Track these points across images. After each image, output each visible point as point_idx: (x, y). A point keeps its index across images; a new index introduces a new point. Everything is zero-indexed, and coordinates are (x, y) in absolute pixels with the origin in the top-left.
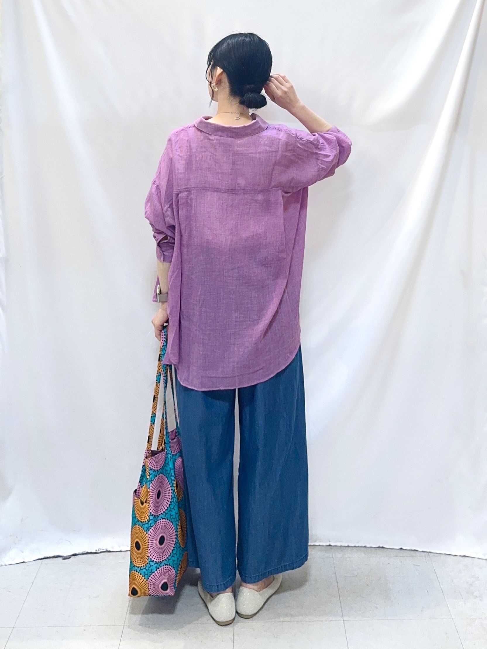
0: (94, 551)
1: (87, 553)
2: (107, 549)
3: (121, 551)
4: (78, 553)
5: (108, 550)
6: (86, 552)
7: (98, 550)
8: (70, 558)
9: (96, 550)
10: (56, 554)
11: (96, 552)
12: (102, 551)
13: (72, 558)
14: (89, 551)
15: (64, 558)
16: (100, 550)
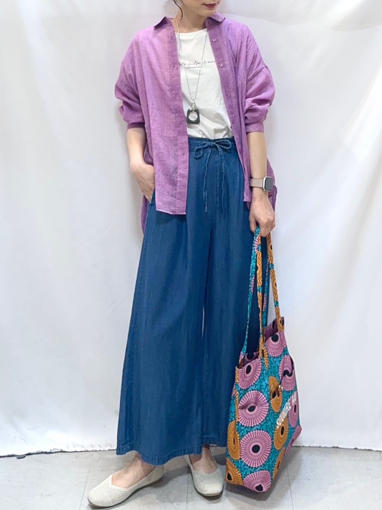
0: (48, 451)
1: (42, 453)
2: (61, 449)
3: (76, 452)
4: (33, 453)
5: (63, 450)
6: (40, 452)
7: (52, 450)
8: (24, 457)
9: (51, 450)
10: (10, 454)
11: (51, 451)
12: (57, 451)
13: (27, 457)
14: (44, 451)
15: (18, 457)
16: (54, 450)
